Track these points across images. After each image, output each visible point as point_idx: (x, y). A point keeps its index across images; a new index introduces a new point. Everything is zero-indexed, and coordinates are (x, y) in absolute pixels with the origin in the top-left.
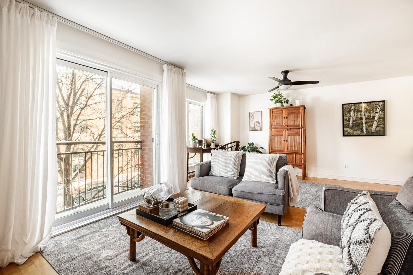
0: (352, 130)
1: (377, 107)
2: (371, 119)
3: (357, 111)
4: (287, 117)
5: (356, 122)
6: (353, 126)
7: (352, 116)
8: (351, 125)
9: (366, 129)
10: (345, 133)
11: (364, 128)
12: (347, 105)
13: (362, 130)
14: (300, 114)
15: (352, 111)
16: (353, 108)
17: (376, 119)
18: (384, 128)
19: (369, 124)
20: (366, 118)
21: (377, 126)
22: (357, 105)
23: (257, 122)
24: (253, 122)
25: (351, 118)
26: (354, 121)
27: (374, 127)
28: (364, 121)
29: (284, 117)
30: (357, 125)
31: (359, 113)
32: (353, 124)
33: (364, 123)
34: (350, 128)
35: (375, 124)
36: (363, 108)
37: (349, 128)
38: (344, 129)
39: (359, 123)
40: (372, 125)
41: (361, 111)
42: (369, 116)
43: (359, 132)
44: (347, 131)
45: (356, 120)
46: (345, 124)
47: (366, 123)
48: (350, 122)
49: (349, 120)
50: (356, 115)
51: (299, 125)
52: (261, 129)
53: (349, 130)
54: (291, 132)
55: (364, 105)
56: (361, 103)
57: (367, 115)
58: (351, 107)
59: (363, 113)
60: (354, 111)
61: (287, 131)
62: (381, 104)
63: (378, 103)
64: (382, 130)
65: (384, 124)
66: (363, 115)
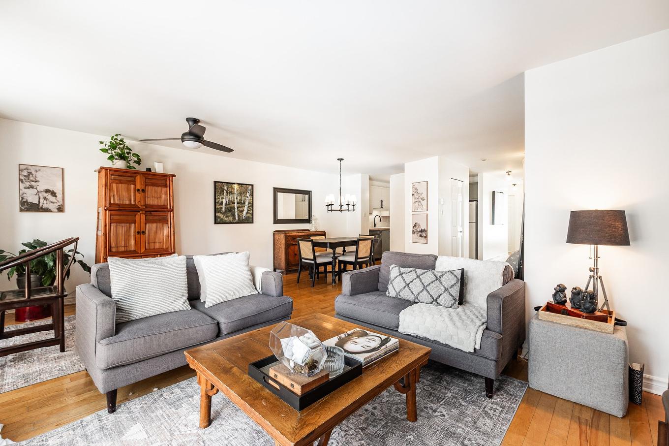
0: (225, 216)
1: (246, 190)
2: (242, 204)
3: (230, 193)
4: (143, 191)
5: (229, 206)
6: (226, 211)
7: (225, 199)
8: (223, 209)
9: (238, 214)
10: (217, 220)
11: (236, 214)
12: (219, 183)
13: (234, 215)
14: (168, 188)
15: (225, 192)
16: (225, 188)
17: (247, 204)
18: (252, 214)
19: (241, 209)
20: (238, 203)
21: (247, 213)
22: (230, 185)
23: (47, 191)
24: (34, 191)
25: (224, 200)
26: (226, 205)
27: (245, 213)
28: (236, 205)
29: (138, 190)
30: (230, 210)
31: (231, 196)
32: (225, 208)
33: (236, 207)
34: (223, 214)
35: (246, 209)
36: (236, 190)
37: (221, 213)
38: (217, 215)
39: (231, 208)
40: (243, 211)
41: (233, 194)
42: (241, 200)
43: (231, 218)
44: (219, 217)
45: (229, 204)
46: (218, 208)
47: (238, 208)
48: (222, 205)
49: (222, 204)
50: (228, 197)
51: (167, 206)
52: (61, 209)
53: (222, 216)
54: (151, 217)
55: (236, 187)
56: (234, 183)
57: (239, 198)
58: (224, 187)
59: (235, 196)
60: (227, 193)
61: (143, 217)
62: (250, 187)
63: (248, 186)
64: (251, 217)
65: (253, 211)
66: (235, 198)
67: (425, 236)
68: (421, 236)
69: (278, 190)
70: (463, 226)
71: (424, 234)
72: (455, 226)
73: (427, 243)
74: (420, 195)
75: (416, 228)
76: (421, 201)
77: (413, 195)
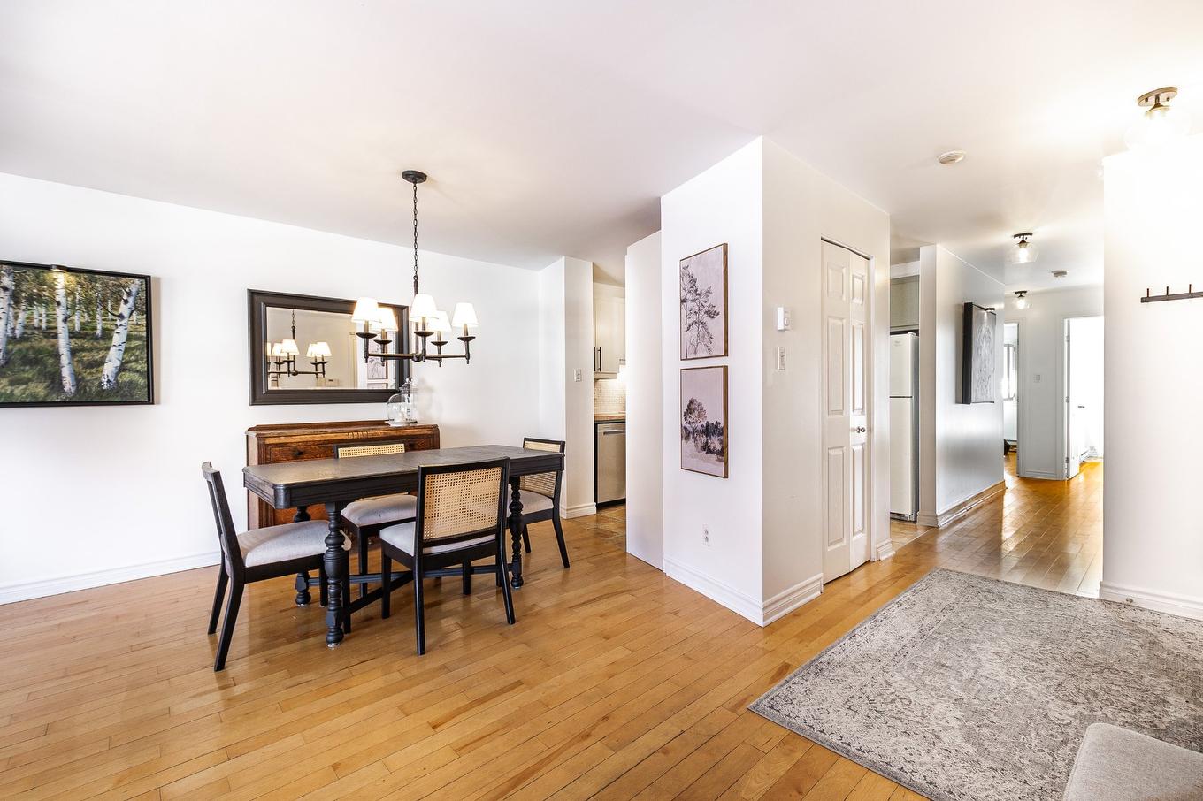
0: (4, 382)
1: (119, 294)
2: (96, 338)
3: (29, 301)
5: (27, 345)
6: (10, 361)
7: (7, 320)
9: (76, 375)
11: (66, 372)
13: (54, 379)
15: (5, 296)
16: (7, 282)
17: (118, 339)
18: (149, 375)
19: (87, 356)
20: (73, 335)
21: (123, 368)
22: (30, 274)
26: (12, 339)
27: (109, 369)
28: (63, 343)
30: (32, 358)
31: (39, 310)
32: (8, 352)
33: (64, 351)
35: (114, 358)
36: (61, 292)
39: (39, 352)
40: (101, 363)
41: (52, 302)
42: (88, 326)
43: (40, 389)
45: (24, 338)
47: (73, 352)
50: (22, 315)
55: (62, 280)
56: (50, 268)
57: (78, 320)
59: (60, 313)
60: (15, 299)
62: (135, 286)
63: (123, 280)
64: (142, 381)
65: (149, 362)
66: (60, 318)
67: (719, 447)
68: (706, 448)
69: (269, 299)
70: (869, 410)
71: (715, 443)
72: (841, 412)
73: (726, 476)
74: (703, 298)
75: (693, 417)
76: (706, 319)
77: (683, 301)
